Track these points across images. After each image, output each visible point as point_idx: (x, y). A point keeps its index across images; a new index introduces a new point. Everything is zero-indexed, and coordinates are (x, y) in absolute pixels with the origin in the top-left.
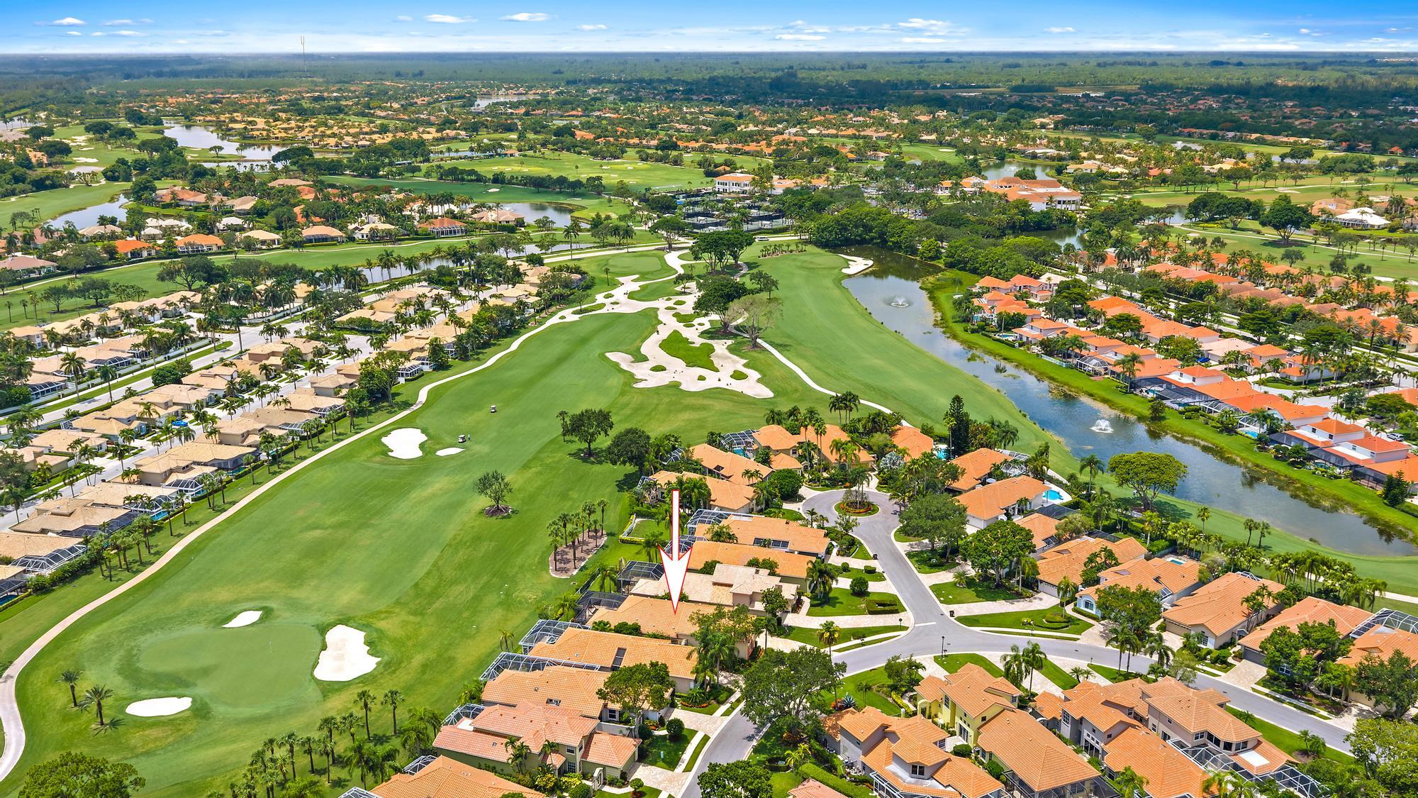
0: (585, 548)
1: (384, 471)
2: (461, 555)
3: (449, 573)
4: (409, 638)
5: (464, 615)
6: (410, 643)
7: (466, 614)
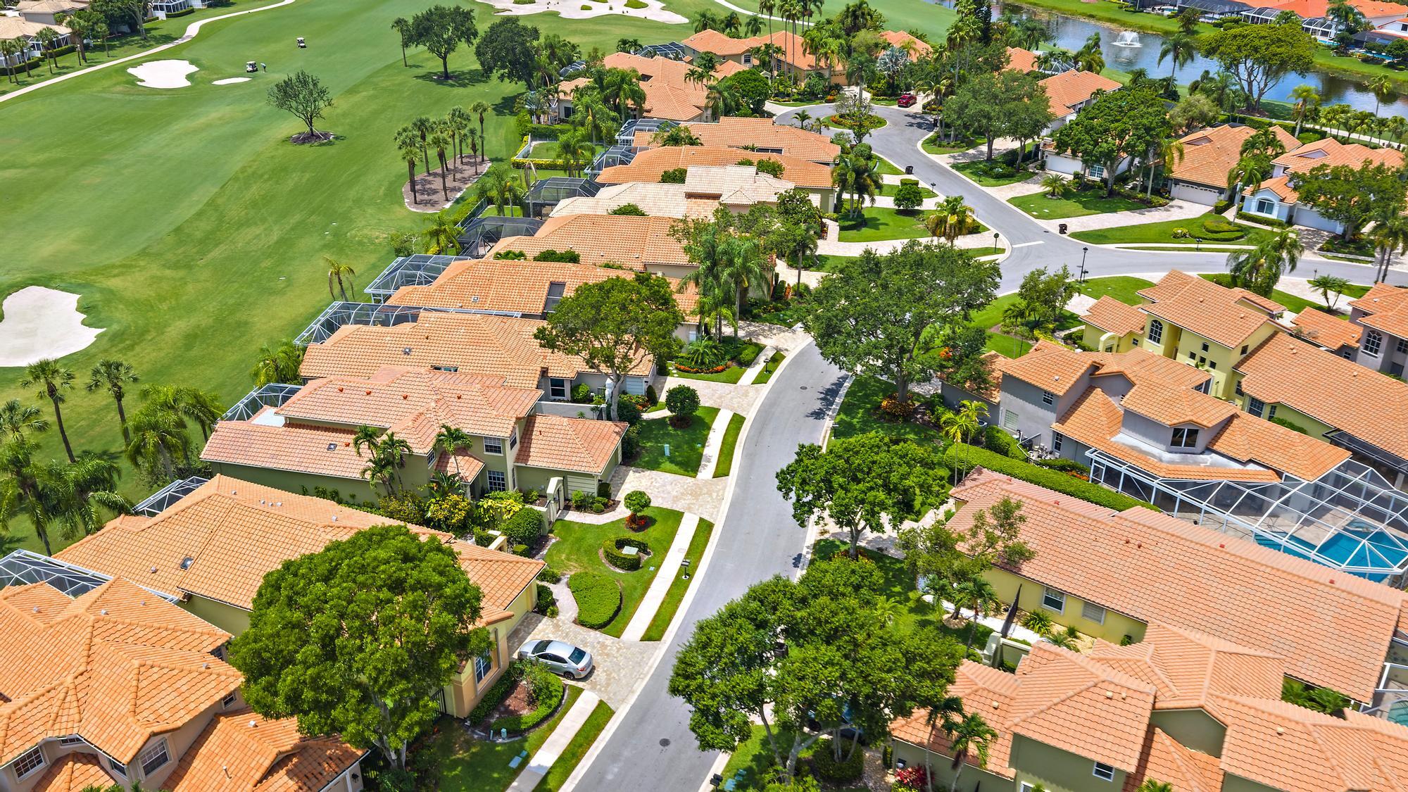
0: (458, 176)
1: (130, 101)
2: (255, 190)
3: (235, 212)
4: (162, 299)
5: (263, 265)
6: (164, 306)
7: (267, 263)
